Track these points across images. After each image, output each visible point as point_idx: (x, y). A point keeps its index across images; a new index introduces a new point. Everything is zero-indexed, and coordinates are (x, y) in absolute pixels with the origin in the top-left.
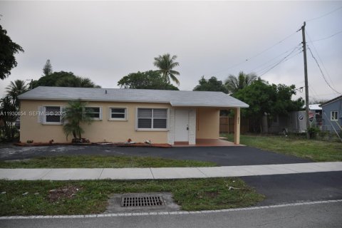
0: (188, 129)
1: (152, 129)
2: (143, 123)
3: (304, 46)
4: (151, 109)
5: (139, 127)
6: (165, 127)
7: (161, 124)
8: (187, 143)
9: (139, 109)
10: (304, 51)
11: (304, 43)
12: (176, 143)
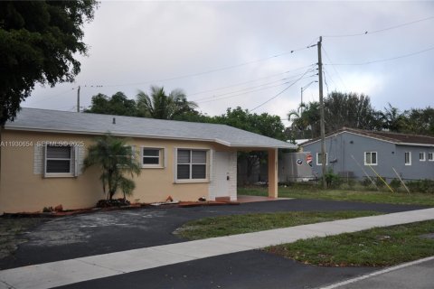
0: (228, 179)
1: (191, 180)
2: (183, 172)
3: (320, 69)
4: (188, 151)
5: (178, 178)
6: (204, 177)
7: (200, 172)
8: (229, 198)
9: (179, 150)
10: (320, 74)
11: (320, 64)
12: (217, 199)
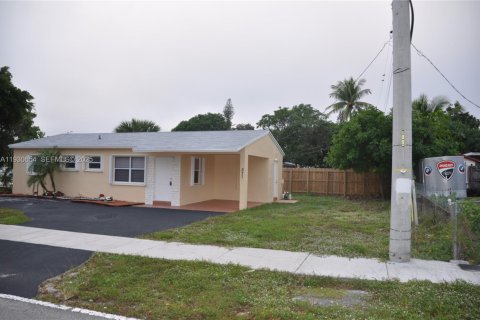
0: (171, 184)
1: (130, 183)
2: (120, 175)
4: (128, 158)
5: (116, 180)
6: (143, 181)
7: (139, 176)
8: (169, 204)
9: (117, 158)
12: (155, 203)
